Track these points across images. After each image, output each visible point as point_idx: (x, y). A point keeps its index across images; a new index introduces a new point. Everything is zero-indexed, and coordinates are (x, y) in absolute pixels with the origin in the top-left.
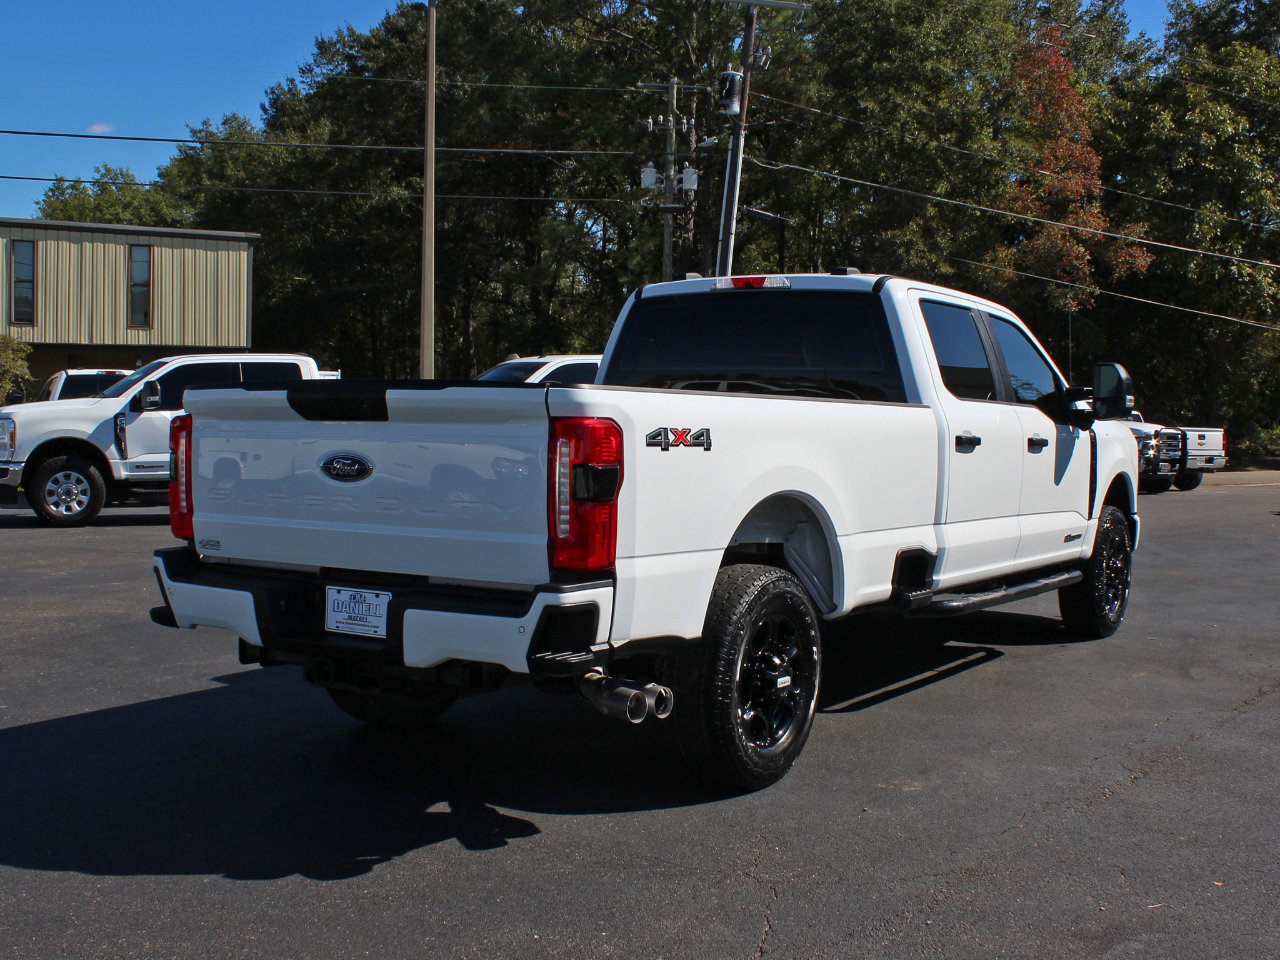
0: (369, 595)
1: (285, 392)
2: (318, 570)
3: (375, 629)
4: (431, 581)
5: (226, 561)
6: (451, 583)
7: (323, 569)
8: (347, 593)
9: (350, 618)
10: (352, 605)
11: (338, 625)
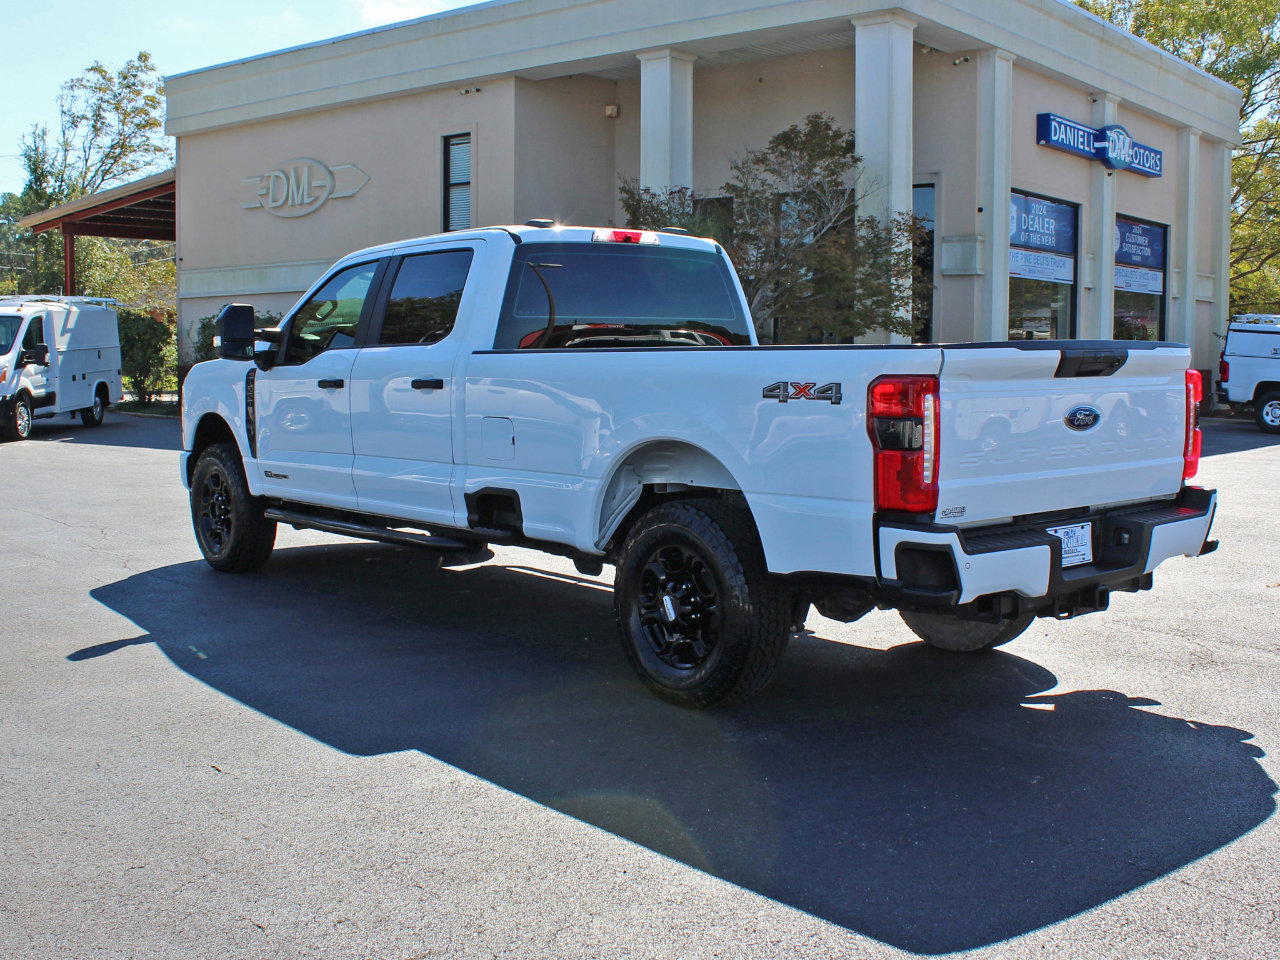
3: (1083, 556)
10: (1066, 541)
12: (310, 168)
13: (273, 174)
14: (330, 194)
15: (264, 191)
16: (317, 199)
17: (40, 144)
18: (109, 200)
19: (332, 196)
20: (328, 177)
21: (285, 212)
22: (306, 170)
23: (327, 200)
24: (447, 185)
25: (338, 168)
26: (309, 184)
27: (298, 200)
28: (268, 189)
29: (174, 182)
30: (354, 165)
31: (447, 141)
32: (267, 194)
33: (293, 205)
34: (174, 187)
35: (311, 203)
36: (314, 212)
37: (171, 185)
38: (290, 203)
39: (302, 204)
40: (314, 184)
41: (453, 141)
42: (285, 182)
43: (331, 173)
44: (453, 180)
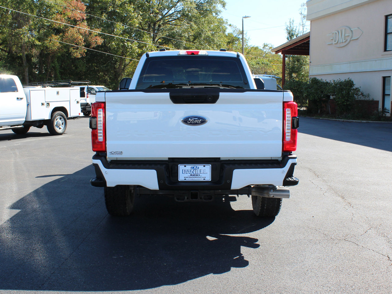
0: (201, 167)
1: (169, 93)
2: (167, 159)
3: (204, 178)
4: (221, 159)
5: (116, 159)
6: (230, 159)
7: (169, 158)
8: (189, 167)
9: (191, 175)
10: (192, 170)
11: (185, 178)
12: (345, 30)
13: (335, 32)
14: (351, 38)
15: (332, 38)
16: (347, 40)
17: (292, 25)
18: (294, 43)
19: (351, 39)
20: (350, 32)
21: (338, 45)
22: (344, 30)
23: (350, 41)
24: (386, 34)
25: (353, 29)
26: (345, 35)
27: (341, 42)
28: (333, 38)
29: (309, 37)
30: (358, 28)
31: (387, 17)
32: (333, 39)
33: (340, 43)
34: (309, 39)
35: (345, 42)
36: (347, 45)
37: (308, 37)
38: (339, 42)
39: (342, 42)
40: (346, 35)
41: (389, 17)
42: (338, 35)
43: (352, 31)
44: (389, 32)
